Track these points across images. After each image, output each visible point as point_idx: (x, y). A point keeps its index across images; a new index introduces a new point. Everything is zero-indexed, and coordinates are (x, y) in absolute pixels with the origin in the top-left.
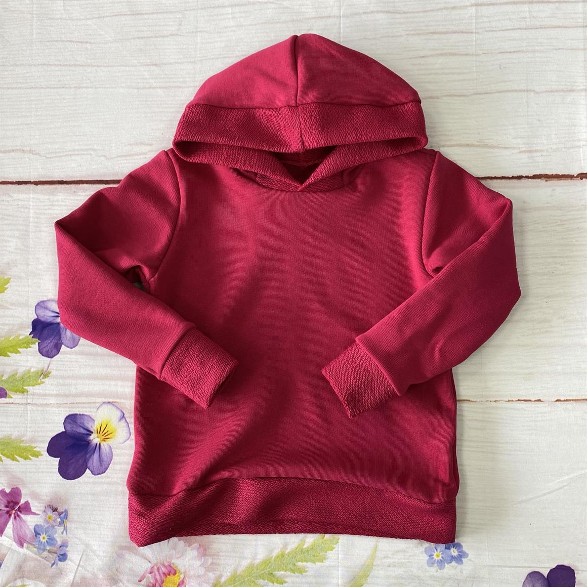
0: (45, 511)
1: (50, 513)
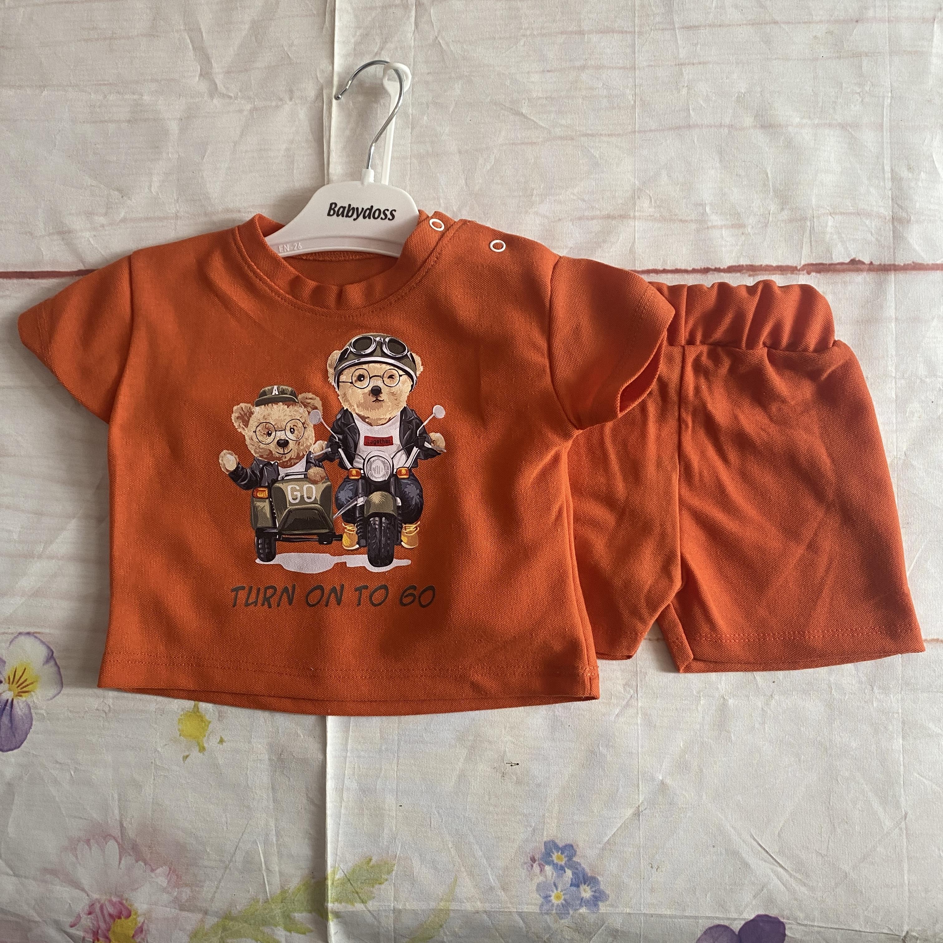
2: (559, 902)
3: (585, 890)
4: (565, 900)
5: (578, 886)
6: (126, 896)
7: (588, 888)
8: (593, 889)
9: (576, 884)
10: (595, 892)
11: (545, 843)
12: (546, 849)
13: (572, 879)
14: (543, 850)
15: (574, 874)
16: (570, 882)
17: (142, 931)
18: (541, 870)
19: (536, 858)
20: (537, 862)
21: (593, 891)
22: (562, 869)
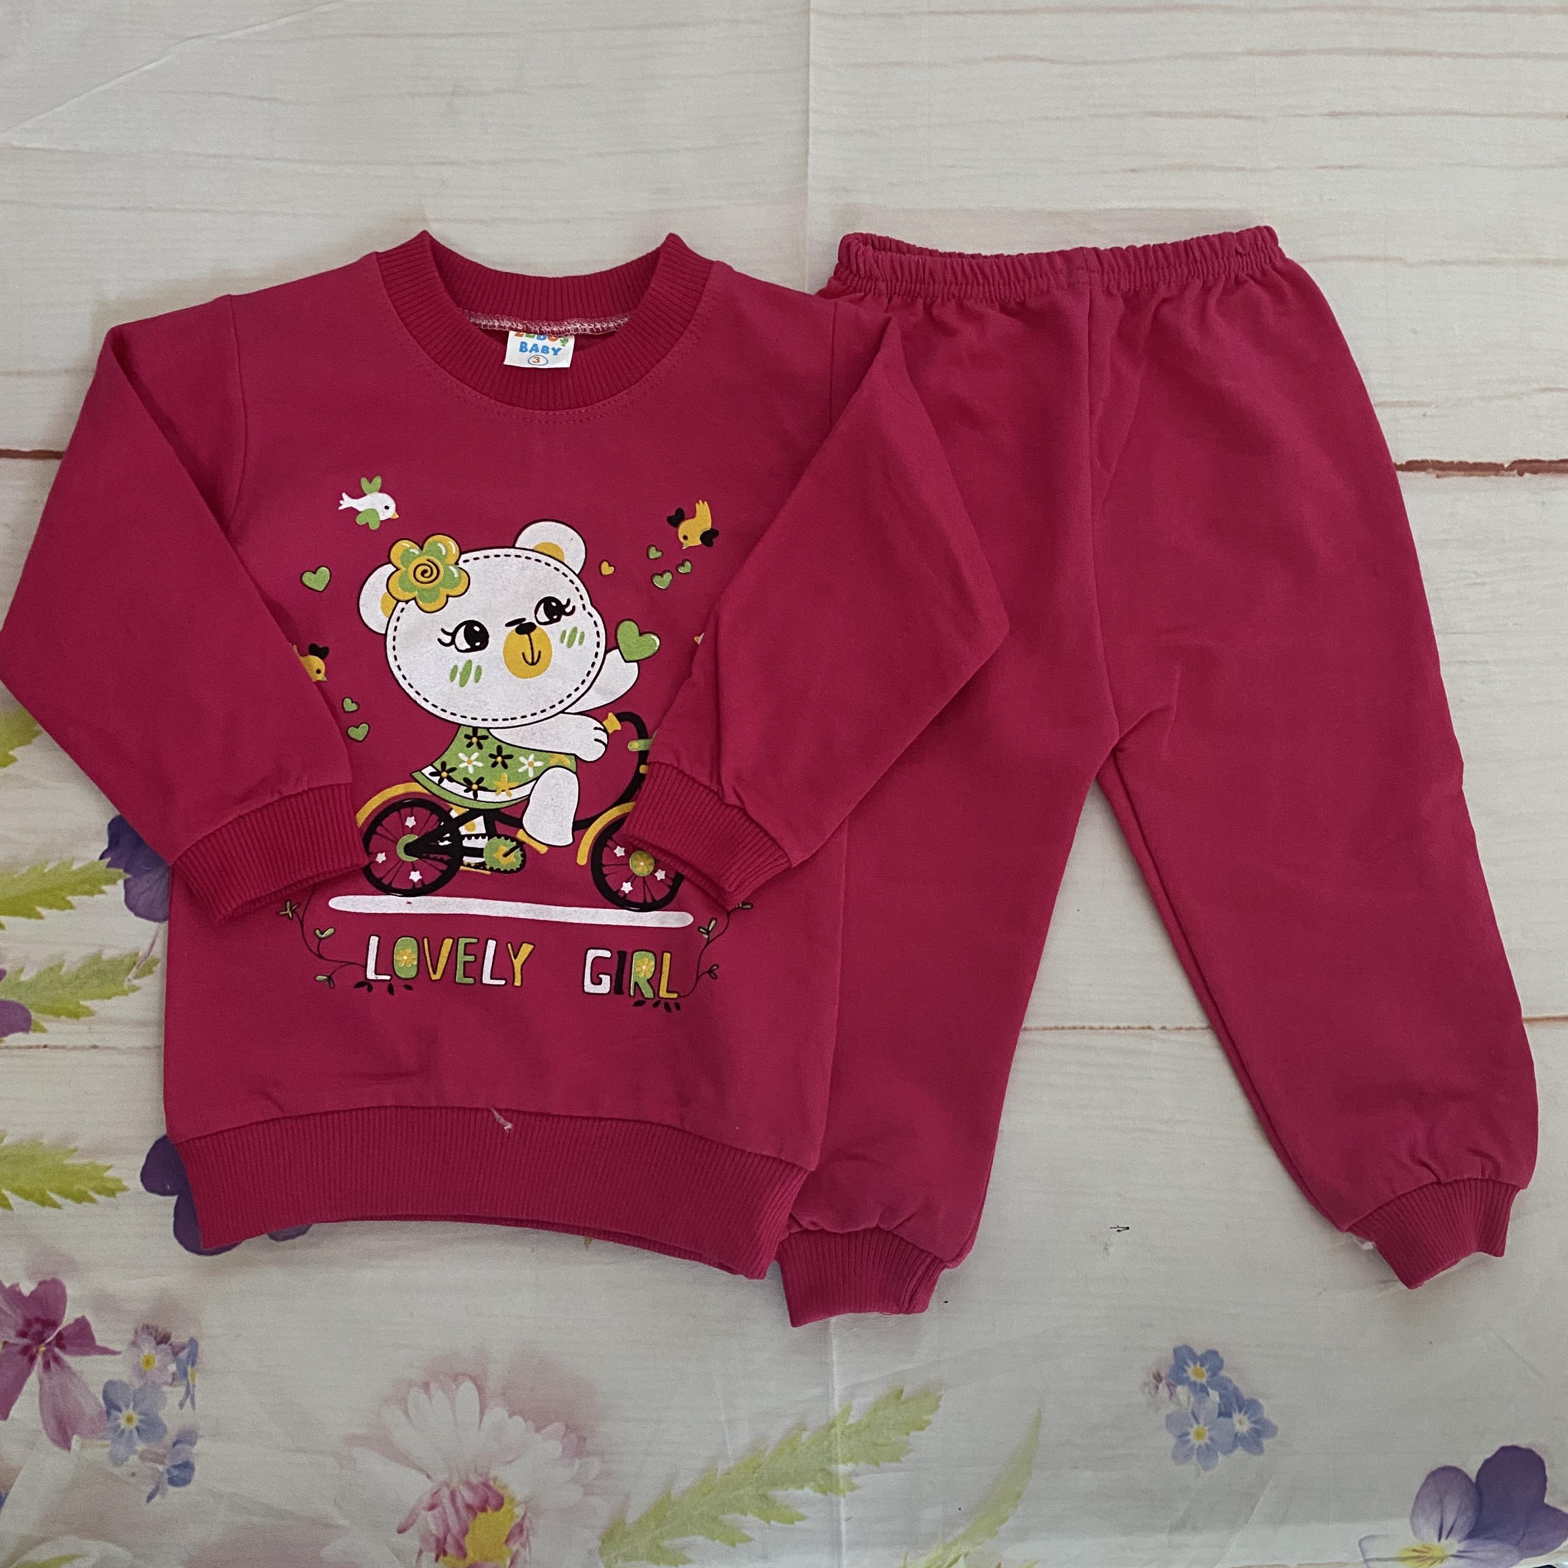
0: (134, 1344)
1: (148, 1349)
2: (1202, 1442)
3: (1240, 1422)
4: (1211, 1439)
5: (1229, 1415)
6: (492, 1474)
7: (1244, 1418)
8: (1253, 1419)
9: (1225, 1413)
10: (1255, 1422)
11: (1176, 1351)
12: (1176, 1359)
13: (1219, 1405)
14: (1173, 1362)
15: (1221, 1396)
16: (1218, 1410)
17: (521, 1531)
18: (1171, 1394)
19: (1163, 1374)
20: (1164, 1381)
21: (1252, 1422)
22: (1203, 1389)
